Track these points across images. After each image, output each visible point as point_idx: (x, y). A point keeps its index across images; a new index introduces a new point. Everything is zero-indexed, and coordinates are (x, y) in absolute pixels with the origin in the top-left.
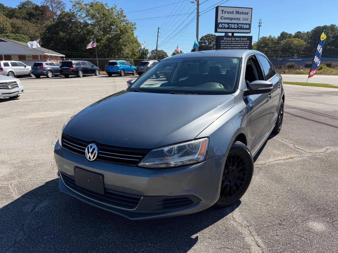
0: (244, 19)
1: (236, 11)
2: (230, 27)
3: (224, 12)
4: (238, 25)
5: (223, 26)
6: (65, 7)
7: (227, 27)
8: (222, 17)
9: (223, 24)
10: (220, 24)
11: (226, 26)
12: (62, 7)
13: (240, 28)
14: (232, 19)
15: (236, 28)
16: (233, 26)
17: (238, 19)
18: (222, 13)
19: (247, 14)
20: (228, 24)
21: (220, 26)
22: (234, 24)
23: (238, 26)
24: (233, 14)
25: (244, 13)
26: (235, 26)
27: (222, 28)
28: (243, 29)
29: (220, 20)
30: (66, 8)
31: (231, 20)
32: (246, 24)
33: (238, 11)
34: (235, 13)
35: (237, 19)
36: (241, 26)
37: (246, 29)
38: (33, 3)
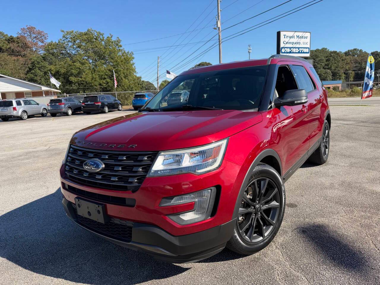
0: (304, 43)
1: (297, 35)
2: (292, 52)
3: (286, 37)
4: (299, 49)
5: (285, 50)
6: (47, 37)
7: (289, 52)
8: (284, 42)
9: (285, 49)
10: (283, 49)
11: (288, 50)
12: (43, 37)
13: (300, 52)
14: (293, 43)
15: (298, 52)
16: (294, 50)
17: (299, 43)
18: (285, 38)
19: (307, 38)
20: (290, 48)
21: (283, 50)
22: (296, 48)
23: (299, 51)
24: (294, 38)
25: (303, 37)
26: (296, 50)
27: (285, 53)
28: (304, 53)
29: (282, 45)
30: (47, 39)
31: (292, 45)
32: (306, 48)
33: (299, 36)
34: (295, 37)
35: (297, 43)
36: (302, 51)
37: (306, 53)
38: (5, 34)
